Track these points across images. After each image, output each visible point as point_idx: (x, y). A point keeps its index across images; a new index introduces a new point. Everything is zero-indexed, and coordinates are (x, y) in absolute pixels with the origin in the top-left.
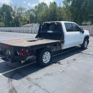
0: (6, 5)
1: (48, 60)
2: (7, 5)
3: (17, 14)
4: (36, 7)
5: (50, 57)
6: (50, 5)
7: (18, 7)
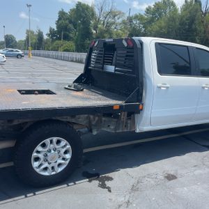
0: (84, 5)
1: (60, 165)
2: (86, 4)
3: (103, 24)
4: (148, 10)
5: (68, 156)
6: (184, 5)
7: (107, 9)
